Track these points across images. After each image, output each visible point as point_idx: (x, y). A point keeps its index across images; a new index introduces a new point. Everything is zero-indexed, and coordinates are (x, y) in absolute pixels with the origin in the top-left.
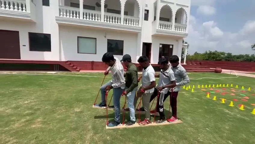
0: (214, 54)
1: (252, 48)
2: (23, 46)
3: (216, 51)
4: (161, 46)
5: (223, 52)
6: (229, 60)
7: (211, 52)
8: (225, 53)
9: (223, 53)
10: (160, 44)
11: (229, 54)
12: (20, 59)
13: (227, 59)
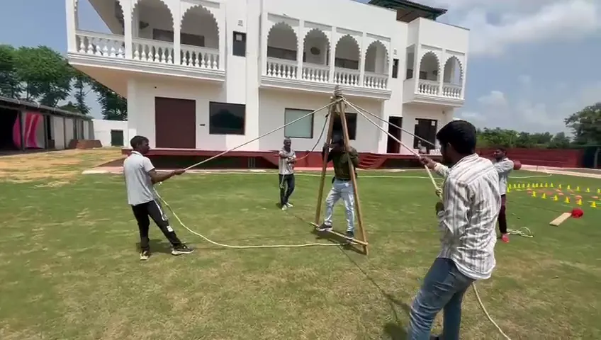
0: (494, 134)
1: (567, 123)
2: (201, 125)
3: (498, 128)
4: (417, 122)
5: (511, 131)
6: (523, 147)
7: (487, 131)
8: (515, 133)
9: (511, 133)
10: (416, 119)
11: (525, 135)
12: (195, 148)
13: (521, 143)
